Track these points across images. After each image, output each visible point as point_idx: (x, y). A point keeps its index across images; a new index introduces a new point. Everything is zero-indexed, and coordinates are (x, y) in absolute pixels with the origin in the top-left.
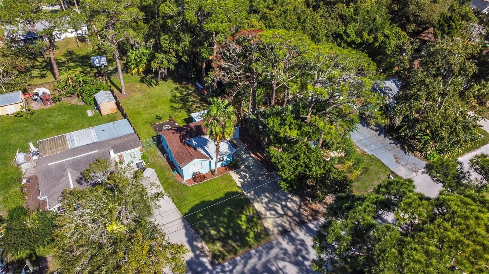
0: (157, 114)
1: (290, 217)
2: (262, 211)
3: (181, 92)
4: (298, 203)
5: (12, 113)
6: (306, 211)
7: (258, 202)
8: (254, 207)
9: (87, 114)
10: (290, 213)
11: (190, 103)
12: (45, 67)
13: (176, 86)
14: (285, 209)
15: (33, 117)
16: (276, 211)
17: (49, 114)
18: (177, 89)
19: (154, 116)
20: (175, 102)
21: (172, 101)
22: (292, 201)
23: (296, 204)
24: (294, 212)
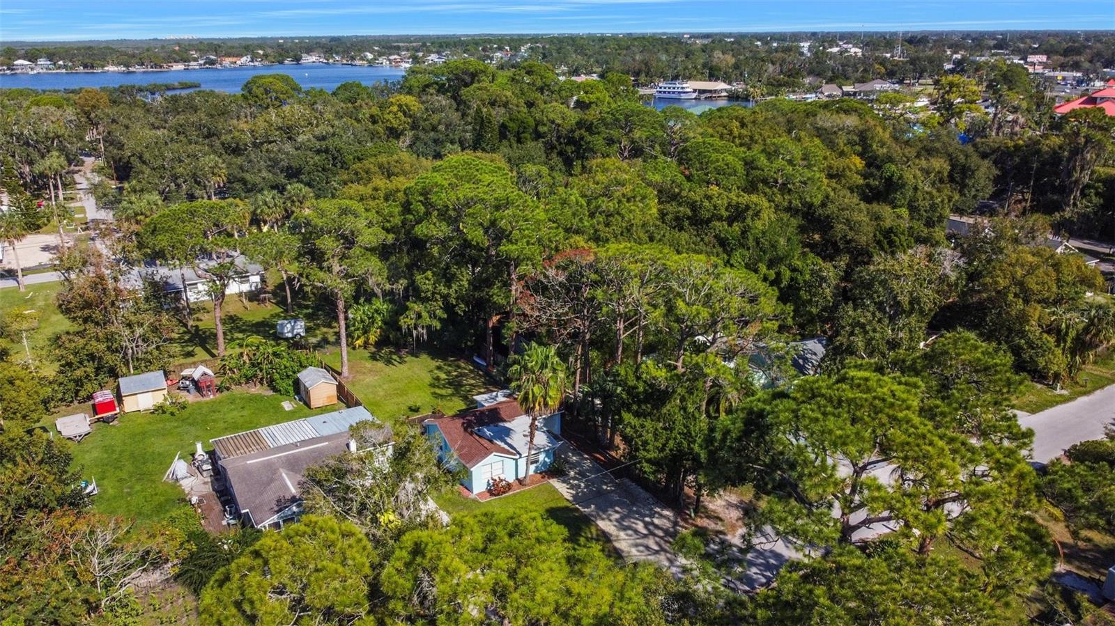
0: (411, 403)
1: (661, 538)
2: (611, 532)
3: (448, 373)
4: (672, 518)
5: (146, 407)
6: (686, 528)
7: (603, 519)
8: (597, 525)
9: (282, 407)
10: (660, 533)
11: (468, 388)
12: (190, 340)
13: (437, 364)
14: (651, 527)
15: (186, 413)
16: (636, 531)
17: (214, 408)
18: (439, 368)
19: (406, 408)
20: (438, 387)
21: (432, 385)
22: (661, 516)
23: (669, 519)
24: (666, 532)
